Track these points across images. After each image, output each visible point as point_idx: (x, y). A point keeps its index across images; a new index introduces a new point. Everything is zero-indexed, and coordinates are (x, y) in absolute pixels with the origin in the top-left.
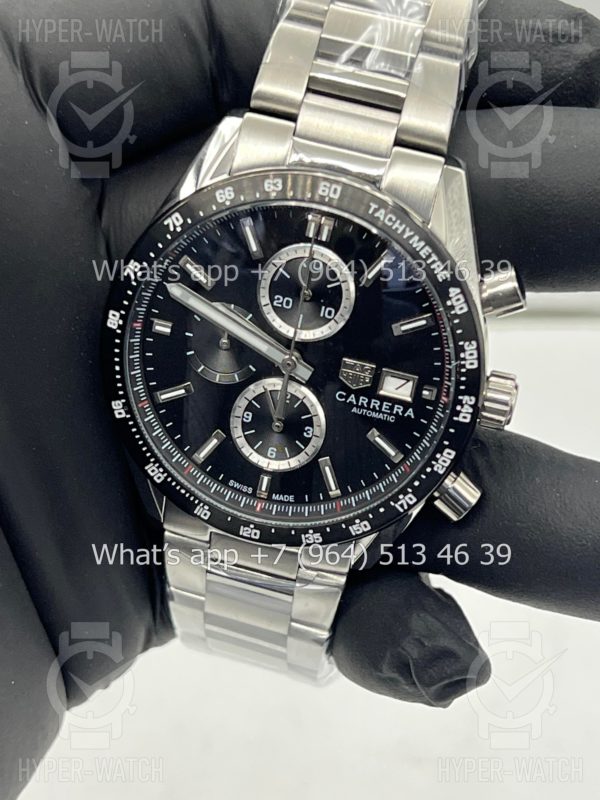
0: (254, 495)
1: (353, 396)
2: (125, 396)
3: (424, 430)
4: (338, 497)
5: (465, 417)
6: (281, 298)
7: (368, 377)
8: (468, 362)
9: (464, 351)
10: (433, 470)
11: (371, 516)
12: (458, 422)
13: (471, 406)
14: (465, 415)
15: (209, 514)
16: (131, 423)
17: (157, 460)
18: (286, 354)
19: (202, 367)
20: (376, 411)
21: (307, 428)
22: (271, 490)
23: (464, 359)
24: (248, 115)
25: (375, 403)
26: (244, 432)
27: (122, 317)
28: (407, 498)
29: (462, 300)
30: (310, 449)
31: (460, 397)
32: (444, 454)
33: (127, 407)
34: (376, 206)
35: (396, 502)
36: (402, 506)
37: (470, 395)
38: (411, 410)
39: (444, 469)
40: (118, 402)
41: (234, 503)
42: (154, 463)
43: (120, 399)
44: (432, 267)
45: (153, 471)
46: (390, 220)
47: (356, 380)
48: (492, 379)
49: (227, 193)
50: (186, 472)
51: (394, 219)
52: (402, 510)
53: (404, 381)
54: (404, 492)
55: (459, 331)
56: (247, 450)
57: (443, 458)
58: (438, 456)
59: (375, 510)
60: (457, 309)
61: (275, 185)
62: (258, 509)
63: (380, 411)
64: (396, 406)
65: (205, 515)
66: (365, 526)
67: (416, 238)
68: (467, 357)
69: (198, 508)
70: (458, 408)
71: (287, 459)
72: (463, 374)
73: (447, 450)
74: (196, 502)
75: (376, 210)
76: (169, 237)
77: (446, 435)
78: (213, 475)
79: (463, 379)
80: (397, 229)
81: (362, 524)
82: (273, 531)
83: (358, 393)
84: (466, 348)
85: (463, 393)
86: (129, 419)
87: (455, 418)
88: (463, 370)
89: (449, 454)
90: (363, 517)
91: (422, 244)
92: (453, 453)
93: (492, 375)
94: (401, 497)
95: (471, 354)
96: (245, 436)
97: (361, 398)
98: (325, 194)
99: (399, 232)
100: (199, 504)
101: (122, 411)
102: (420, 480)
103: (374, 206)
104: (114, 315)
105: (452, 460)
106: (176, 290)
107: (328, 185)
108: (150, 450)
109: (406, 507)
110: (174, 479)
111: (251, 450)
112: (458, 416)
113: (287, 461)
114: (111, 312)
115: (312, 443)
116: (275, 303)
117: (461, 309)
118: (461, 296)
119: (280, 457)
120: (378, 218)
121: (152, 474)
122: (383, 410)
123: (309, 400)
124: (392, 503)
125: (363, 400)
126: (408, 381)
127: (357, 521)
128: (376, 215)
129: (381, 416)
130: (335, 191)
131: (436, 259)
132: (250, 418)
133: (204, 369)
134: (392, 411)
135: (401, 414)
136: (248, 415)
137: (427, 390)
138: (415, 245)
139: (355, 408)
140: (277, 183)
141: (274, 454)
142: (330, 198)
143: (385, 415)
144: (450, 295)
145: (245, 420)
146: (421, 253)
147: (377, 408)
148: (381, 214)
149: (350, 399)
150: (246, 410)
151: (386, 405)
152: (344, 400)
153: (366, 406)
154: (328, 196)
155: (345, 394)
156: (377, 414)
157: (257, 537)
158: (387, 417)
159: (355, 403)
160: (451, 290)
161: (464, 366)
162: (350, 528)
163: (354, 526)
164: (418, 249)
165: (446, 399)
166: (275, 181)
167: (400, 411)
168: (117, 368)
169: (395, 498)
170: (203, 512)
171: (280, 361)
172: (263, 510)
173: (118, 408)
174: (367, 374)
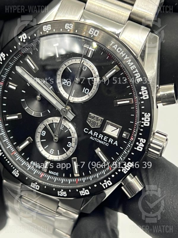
0: (41, 170)
1: (91, 131)
3: (121, 152)
4: (77, 177)
5: (140, 149)
7: (100, 123)
8: (145, 123)
9: (144, 117)
10: (121, 171)
11: (90, 188)
12: (136, 150)
13: (143, 144)
14: (140, 148)
15: (18, 174)
18: (64, 106)
19: (27, 107)
21: (69, 143)
23: (143, 121)
25: (101, 136)
26: (41, 140)
28: (108, 182)
29: (147, 93)
30: (69, 153)
31: (139, 139)
32: (128, 164)
34: (114, 43)
35: (102, 183)
36: (105, 185)
37: (144, 139)
38: (116, 142)
39: (127, 171)
41: (31, 171)
46: (119, 50)
47: (94, 123)
48: (156, 134)
49: (48, 27)
50: (12, 154)
51: (121, 50)
52: (105, 188)
53: (116, 128)
54: (107, 179)
55: (143, 107)
56: (41, 149)
57: (127, 166)
59: (92, 186)
60: (144, 96)
61: (70, 26)
62: (41, 176)
63: (103, 140)
64: (110, 139)
66: (87, 192)
67: (130, 60)
68: (145, 120)
69: (14, 171)
71: (58, 155)
72: (142, 128)
74: (14, 168)
75: (114, 45)
77: (130, 155)
78: (24, 158)
79: (142, 130)
80: (122, 55)
81: (86, 191)
82: (45, 187)
83: (94, 130)
84: (145, 116)
85: (141, 137)
87: (135, 148)
88: (142, 126)
90: (86, 188)
91: (132, 63)
93: (157, 132)
94: (105, 181)
95: (147, 119)
96: (41, 142)
97: (95, 132)
102: (115, 174)
105: (131, 168)
106: (19, 69)
107: (94, 30)
109: (107, 186)
110: (5, 156)
111: (42, 149)
112: (136, 147)
113: (58, 156)
115: (70, 150)
117: (146, 97)
118: (146, 91)
119: (55, 154)
122: (104, 140)
123: (71, 130)
124: (101, 184)
125: (96, 134)
126: (118, 128)
127: (84, 189)
128: (114, 47)
129: (103, 142)
130: (96, 33)
131: (138, 72)
132: (45, 134)
133: (28, 108)
134: (108, 141)
135: (112, 143)
136: (44, 132)
137: (125, 134)
138: (129, 64)
139: (92, 137)
140: (71, 25)
141: (53, 152)
142: (93, 36)
143: (105, 142)
144: (141, 90)
145: (42, 134)
146: (131, 68)
147: (102, 139)
148: (115, 47)
149: (90, 132)
150: (43, 130)
151: (106, 138)
152: (87, 132)
153: (97, 136)
154: (93, 35)
155: (88, 130)
156: (101, 141)
157: (38, 189)
158: (105, 144)
159: (92, 134)
160: (142, 87)
161: (143, 124)
162: (80, 192)
163: (82, 191)
164: (130, 66)
165: (132, 139)
166: (70, 25)
167: (111, 141)
169: (102, 181)
170: (16, 173)
171: (60, 109)
172: (43, 177)
174: (99, 122)
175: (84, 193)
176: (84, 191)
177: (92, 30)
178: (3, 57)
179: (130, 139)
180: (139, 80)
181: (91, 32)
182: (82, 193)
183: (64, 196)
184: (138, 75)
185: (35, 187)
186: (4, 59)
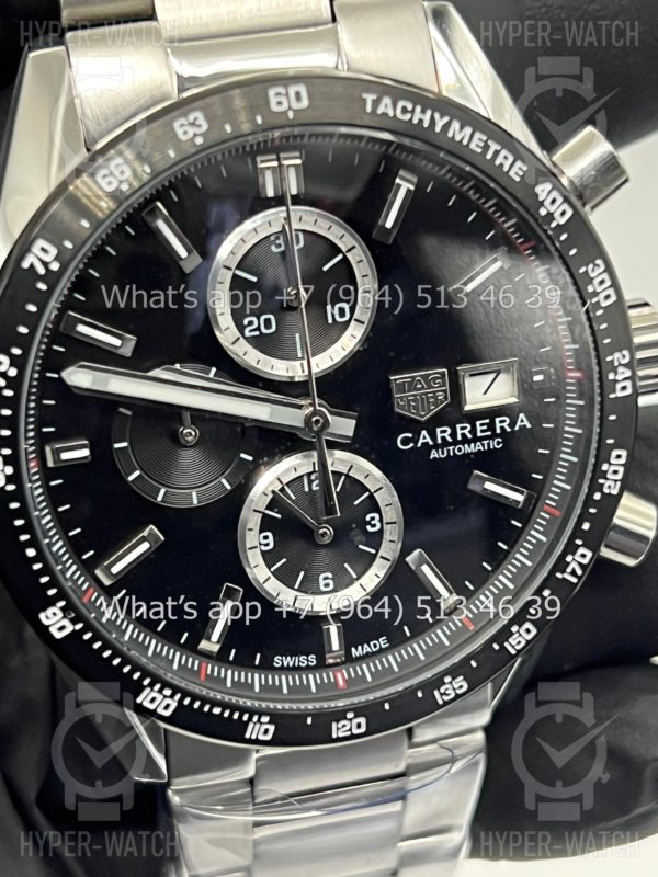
0: (322, 665)
1: (424, 433)
2: (61, 595)
3: (552, 438)
5: (624, 388)
6: (254, 319)
7: (441, 390)
8: (602, 296)
10: (603, 494)
11: (533, 611)
12: (617, 397)
13: (625, 365)
14: (623, 384)
15: (272, 728)
16: (87, 636)
17: (155, 680)
19: (163, 491)
20: (469, 442)
21: (368, 518)
22: (348, 643)
23: (596, 294)
24: (71, 37)
25: (463, 429)
26: (270, 567)
27: (7, 460)
28: (577, 558)
29: (560, 199)
30: (390, 548)
31: (609, 359)
32: (612, 460)
33: (72, 611)
34: (374, 97)
35: (563, 572)
36: (573, 573)
37: (620, 351)
38: (522, 416)
39: (619, 484)
40: (50, 611)
41: (299, 691)
42: (151, 685)
43: (53, 604)
44: (497, 163)
45: (153, 700)
46: (404, 110)
47: (423, 402)
49: (117, 173)
50: (203, 677)
51: (410, 107)
52: (574, 580)
53: (493, 375)
54: (571, 548)
55: (573, 252)
56: (286, 597)
57: (613, 468)
58: (605, 467)
60: (557, 215)
61: (193, 124)
62: (341, 683)
63: (476, 439)
64: (497, 420)
65: (266, 732)
66: (528, 631)
67: (456, 125)
68: (598, 290)
69: (251, 725)
70: (611, 376)
71: (355, 581)
72: (601, 319)
73: (615, 453)
74: (246, 717)
75: (376, 103)
76: (42, 286)
78: (243, 662)
79: (603, 326)
80: (421, 121)
81: (522, 630)
82: (387, 707)
83: (431, 426)
84: (592, 275)
85: (613, 349)
86: (83, 631)
87: (612, 396)
88: (600, 312)
89: (619, 457)
90: (520, 618)
91: (468, 131)
92: (624, 453)
94: (569, 558)
95: (602, 282)
96: (274, 573)
97: (438, 430)
98: (285, 106)
99: (426, 124)
100: (250, 719)
101: (66, 622)
102: (590, 518)
103: (370, 98)
105: (625, 465)
106: (80, 377)
107: (282, 90)
108: (136, 666)
109: (579, 572)
110: (194, 698)
111: (292, 593)
112: (614, 391)
113: (356, 585)
115: (387, 536)
116: (247, 334)
117: (563, 213)
118: (555, 194)
119: (342, 582)
120: (385, 114)
121: (152, 707)
122: (479, 434)
123: (359, 470)
124: (559, 575)
125: (443, 433)
126: (498, 373)
127: (514, 629)
128: (380, 110)
129: (479, 447)
130: (298, 95)
131: (499, 148)
132: (271, 540)
133: (166, 491)
134: (494, 430)
135: (508, 429)
136: (266, 538)
137: (538, 373)
138: (458, 138)
139: (434, 451)
140: (196, 119)
141: (331, 582)
142: (296, 111)
143: (485, 442)
144: (541, 199)
145: (264, 548)
146: (473, 146)
147: (470, 436)
148: (386, 106)
149: (421, 441)
150: (261, 531)
151: (482, 425)
152: (412, 445)
153: (450, 440)
154: (290, 108)
155: (410, 435)
156: (472, 445)
157: (363, 730)
158: (489, 444)
159: (431, 443)
160: (538, 189)
161: (598, 306)
162: (506, 645)
163: (510, 640)
164: (465, 142)
165: (577, 374)
166: (191, 118)
167: (505, 425)
168: (31, 552)
169: (561, 565)
170: (260, 729)
171: (300, 424)
172: (348, 682)
173: (54, 620)
174: (437, 387)
175: (519, 643)
176: (520, 635)
177: (278, 94)
179: (566, 377)
180: (517, 171)
181: (279, 103)
182: (514, 643)
183: (459, 692)
184: (506, 158)
185: (350, 730)
186: (13, 372)
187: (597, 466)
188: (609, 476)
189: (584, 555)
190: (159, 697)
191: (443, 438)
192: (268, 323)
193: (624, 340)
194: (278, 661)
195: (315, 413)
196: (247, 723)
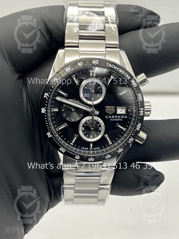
0: (89, 150)
1: (110, 116)
2: (50, 131)
3: (130, 121)
4: (111, 144)
5: (142, 114)
6: (86, 94)
10: (136, 130)
11: (123, 146)
12: (140, 115)
13: (143, 110)
15: (79, 157)
16: (53, 138)
17: (63, 146)
19: (68, 118)
20: (117, 119)
21: (99, 128)
22: (94, 147)
23: (139, 98)
24: (66, 48)
25: (116, 117)
27: (46, 109)
28: (131, 139)
30: (102, 133)
31: (140, 109)
32: (139, 125)
33: (52, 133)
35: (128, 141)
36: (130, 142)
37: (142, 108)
38: (126, 116)
39: (139, 129)
40: (48, 133)
41: (85, 153)
42: (62, 147)
44: (126, 76)
45: (62, 150)
46: (113, 66)
47: (110, 111)
48: (145, 103)
49: (68, 69)
50: (70, 148)
52: (130, 143)
54: (130, 138)
55: (136, 91)
56: (85, 138)
59: (123, 145)
61: (81, 64)
63: (118, 118)
64: (122, 116)
65: (78, 158)
66: (122, 150)
67: (120, 70)
68: (140, 98)
70: (140, 112)
71: (96, 137)
72: (139, 103)
73: (139, 124)
74: (75, 155)
75: (108, 65)
76: (55, 84)
77: (138, 120)
78: (77, 147)
80: (115, 68)
81: (121, 149)
82: (98, 157)
84: (139, 95)
88: (139, 101)
89: (140, 125)
90: (120, 147)
91: (122, 71)
94: (130, 139)
95: (140, 97)
96: (83, 134)
98: (95, 63)
99: (116, 69)
100: (76, 155)
101: (50, 135)
102: (134, 133)
103: (108, 64)
104: (43, 109)
105: (140, 126)
106: (58, 99)
107: (95, 61)
108: (60, 144)
109: (131, 142)
110: (68, 150)
114: (42, 109)
115: (102, 131)
116: (85, 96)
117: (135, 85)
119: (94, 137)
120: (109, 66)
121: (61, 151)
123: (99, 120)
124: (128, 142)
125: (113, 117)
126: (123, 109)
127: (119, 149)
130: (97, 62)
131: (127, 74)
132: (84, 129)
135: (123, 118)
137: (129, 110)
138: (120, 72)
139: (111, 119)
141: (92, 137)
142: (96, 64)
144: (132, 83)
145: (82, 130)
146: (122, 73)
149: (109, 117)
150: (82, 127)
151: (119, 116)
157: (93, 160)
158: (120, 120)
161: (139, 100)
162: (118, 151)
165: (135, 111)
166: (80, 63)
168: (47, 123)
169: (128, 140)
170: (78, 157)
171: (90, 111)
172: (93, 153)
173: (49, 135)
174: (113, 109)
178: (47, 95)
179: (133, 111)
180: (129, 78)
185: (91, 160)
186: (48, 96)
187: (136, 125)
188: (138, 127)
189: (132, 139)
190: (63, 149)
191: (113, 118)
192: (88, 95)
193: (143, 106)
194: (82, 148)
195: (93, 110)
196: (75, 156)
